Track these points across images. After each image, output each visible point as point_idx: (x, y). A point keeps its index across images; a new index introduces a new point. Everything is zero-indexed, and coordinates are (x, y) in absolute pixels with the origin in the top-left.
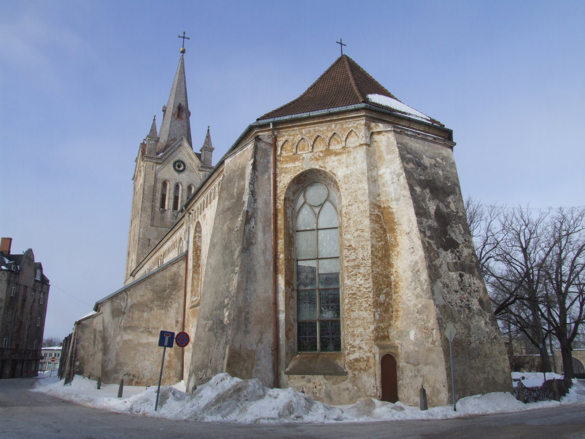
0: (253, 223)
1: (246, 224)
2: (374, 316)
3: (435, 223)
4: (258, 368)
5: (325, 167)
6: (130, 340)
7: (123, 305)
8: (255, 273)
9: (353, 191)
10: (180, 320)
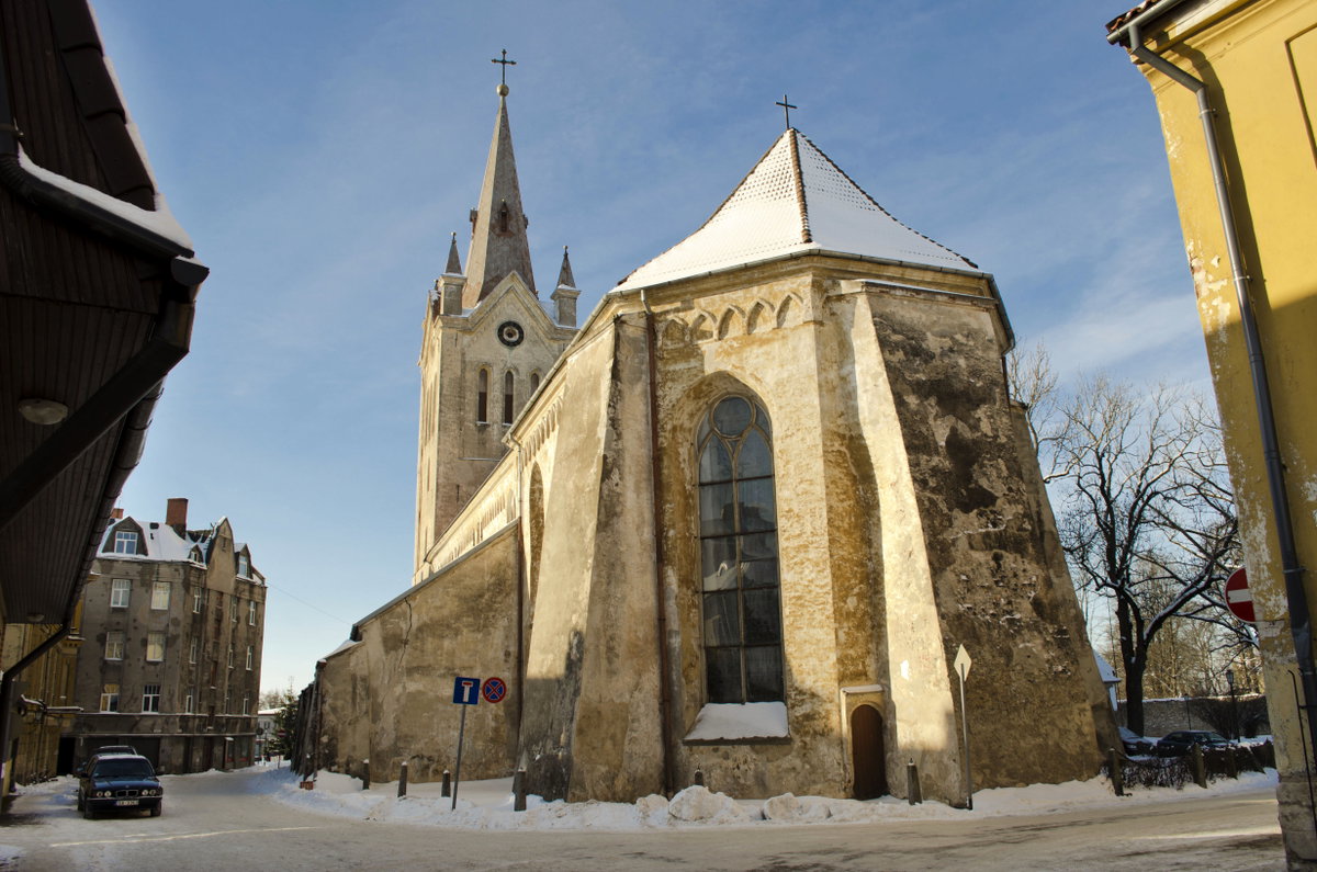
0: (615, 477)
1: (603, 480)
2: (837, 637)
3: (947, 462)
4: (634, 735)
5: (742, 368)
6: (420, 693)
7: (404, 626)
8: (623, 566)
9: (793, 410)
10: (513, 649)
